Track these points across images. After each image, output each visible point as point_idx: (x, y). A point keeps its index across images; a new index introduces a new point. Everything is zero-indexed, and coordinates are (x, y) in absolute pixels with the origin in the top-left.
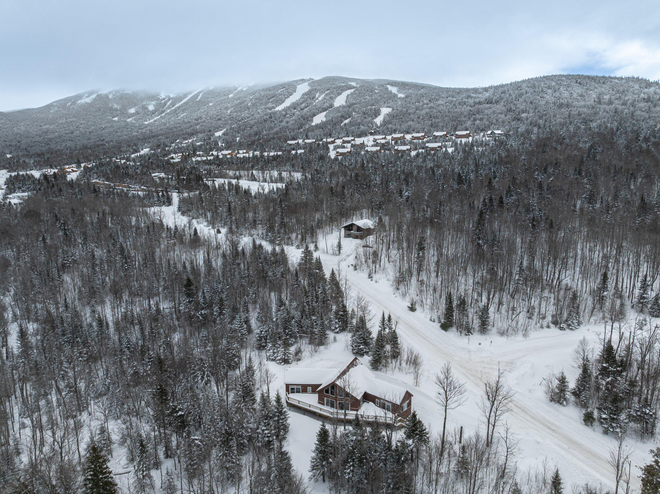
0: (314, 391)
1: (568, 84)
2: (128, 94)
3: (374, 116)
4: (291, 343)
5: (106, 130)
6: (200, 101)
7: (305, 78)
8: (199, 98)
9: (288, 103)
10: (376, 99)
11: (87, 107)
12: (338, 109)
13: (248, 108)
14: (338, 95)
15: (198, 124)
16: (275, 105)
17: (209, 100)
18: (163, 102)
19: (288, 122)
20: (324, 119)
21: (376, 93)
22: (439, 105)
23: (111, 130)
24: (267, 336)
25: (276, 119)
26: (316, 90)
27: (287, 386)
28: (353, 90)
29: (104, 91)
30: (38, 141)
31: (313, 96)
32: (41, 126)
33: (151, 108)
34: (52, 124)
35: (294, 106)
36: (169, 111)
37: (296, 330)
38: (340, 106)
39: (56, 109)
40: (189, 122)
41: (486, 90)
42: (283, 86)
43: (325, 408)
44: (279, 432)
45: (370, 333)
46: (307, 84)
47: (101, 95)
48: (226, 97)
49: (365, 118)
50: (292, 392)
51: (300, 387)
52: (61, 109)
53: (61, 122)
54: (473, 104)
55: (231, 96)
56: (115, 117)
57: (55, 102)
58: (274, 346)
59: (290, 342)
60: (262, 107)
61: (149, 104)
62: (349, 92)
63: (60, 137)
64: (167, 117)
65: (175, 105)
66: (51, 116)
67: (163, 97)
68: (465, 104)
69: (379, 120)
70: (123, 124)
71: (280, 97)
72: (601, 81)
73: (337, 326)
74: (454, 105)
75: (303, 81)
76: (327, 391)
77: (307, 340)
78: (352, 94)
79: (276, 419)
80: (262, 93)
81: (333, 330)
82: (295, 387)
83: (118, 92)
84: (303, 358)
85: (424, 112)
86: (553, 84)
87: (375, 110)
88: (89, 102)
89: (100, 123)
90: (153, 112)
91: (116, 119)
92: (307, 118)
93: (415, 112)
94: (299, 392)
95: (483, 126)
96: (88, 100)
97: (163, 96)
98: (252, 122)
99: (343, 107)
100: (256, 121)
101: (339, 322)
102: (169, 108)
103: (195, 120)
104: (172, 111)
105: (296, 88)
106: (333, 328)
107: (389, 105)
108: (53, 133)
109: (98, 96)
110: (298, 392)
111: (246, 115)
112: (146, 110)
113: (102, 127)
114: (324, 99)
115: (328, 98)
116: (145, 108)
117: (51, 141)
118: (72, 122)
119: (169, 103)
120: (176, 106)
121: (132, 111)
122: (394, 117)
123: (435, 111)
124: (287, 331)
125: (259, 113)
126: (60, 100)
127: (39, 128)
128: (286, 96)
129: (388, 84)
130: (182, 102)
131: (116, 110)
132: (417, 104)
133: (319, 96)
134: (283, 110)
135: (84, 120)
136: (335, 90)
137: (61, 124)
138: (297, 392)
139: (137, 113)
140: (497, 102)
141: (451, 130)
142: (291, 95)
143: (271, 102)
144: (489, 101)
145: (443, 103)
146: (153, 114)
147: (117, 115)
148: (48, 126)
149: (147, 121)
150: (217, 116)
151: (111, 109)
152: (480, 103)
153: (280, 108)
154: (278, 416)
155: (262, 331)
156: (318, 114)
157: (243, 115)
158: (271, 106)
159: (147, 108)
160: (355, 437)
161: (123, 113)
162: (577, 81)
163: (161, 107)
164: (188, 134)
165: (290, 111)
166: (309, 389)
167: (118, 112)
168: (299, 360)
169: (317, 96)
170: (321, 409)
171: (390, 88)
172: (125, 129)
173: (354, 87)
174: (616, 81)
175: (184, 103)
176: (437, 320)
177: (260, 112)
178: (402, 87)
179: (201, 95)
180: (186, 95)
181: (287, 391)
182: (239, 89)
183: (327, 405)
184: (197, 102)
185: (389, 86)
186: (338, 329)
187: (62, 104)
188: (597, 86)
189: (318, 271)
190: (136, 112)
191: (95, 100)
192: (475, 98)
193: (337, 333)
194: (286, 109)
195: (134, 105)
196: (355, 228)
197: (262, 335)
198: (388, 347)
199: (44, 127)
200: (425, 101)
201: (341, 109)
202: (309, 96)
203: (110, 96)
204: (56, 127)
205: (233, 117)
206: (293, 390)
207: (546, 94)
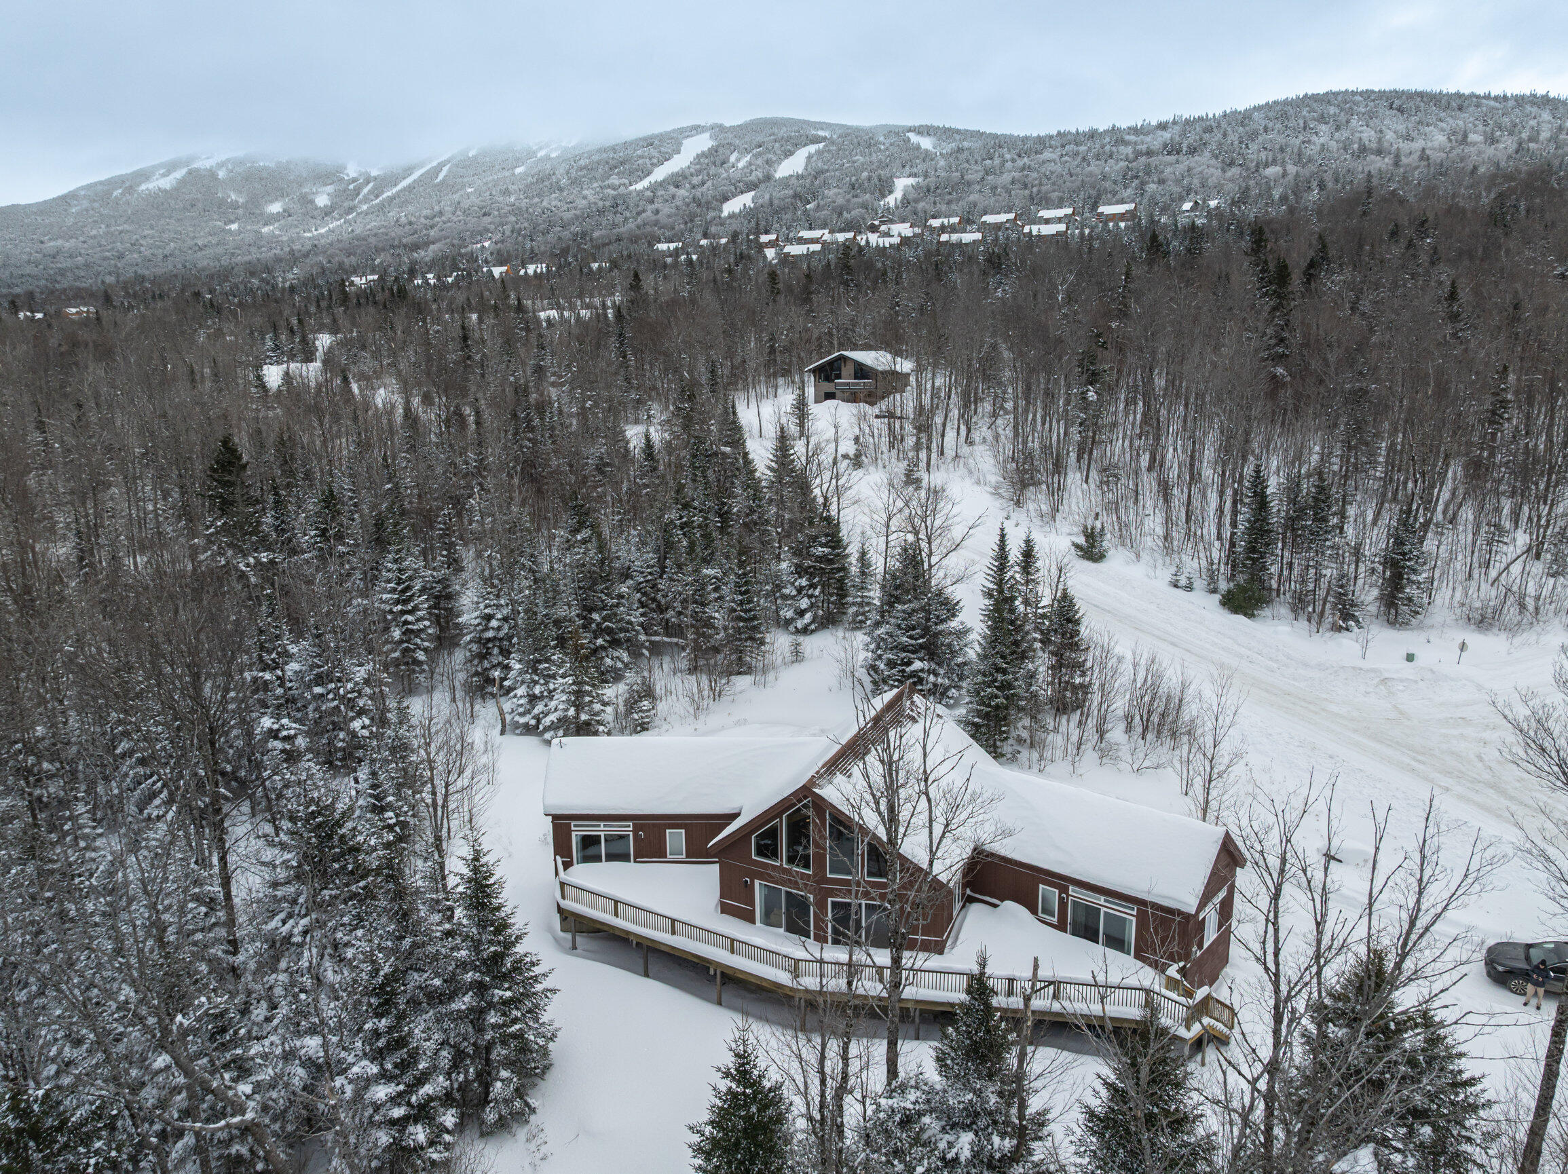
0: (697, 852)
1: (1370, 111)
2: (265, 168)
3: (877, 194)
4: (614, 670)
5: (208, 251)
6: (442, 182)
7: (703, 124)
8: (441, 176)
9: (659, 174)
10: (880, 162)
11: (160, 201)
12: (785, 182)
13: (561, 190)
14: (786, 157)
15: (432, 227)
16: (627, 182)
17: (465, 180)
18: (351, 187)
19: (657, 212)
20: (750, 204)
21: (881, 150)
22: (1044, 162)
23: (220, 250)
24: (510, 638)
25: (627, 208)
26: (732, 148)
27: (561, 824)
28: (821, 145)
29: (204, 164)
30: (29, 275)
31: (722, 157)
32: (42, 242)
33: (322, 201)
34: (72, 237)
35: (676, 180)
36: (365, 207)
37: (636, 617)
38: (791, 176)
39: (85, 204)
40: (410, 223)
41: (1163, 126)
42: (649, 142)
43: (759, 935)
44: (485, 1078)
45: (952, 609)
46: (707, 135)
47: (197, 170)
48: (507, 174)
49: (856, 196)
50: (586, 859)
51: (628, 829)
52: (96, 205)
53: (94, 232)
54: (1131, 156)
55: (518, 171)
56: (233, 222)
57: (82, 188)
58: (535, 671)
59: (608, 661)
60: (595, 185)
61: (317, 193)
62: (812, 148)
63: (87, 265)
64: (359, 220)
65: (382, 192)
66: (70, 221)
67: (353, 175)
68: (1111, 156)
69: (891, 200)
70: (249, 237)
71: (640, 162)
72: (1454, 104)
73: (804, 603)
74: (1084, 159)
75: (696, 129)
76: (768, 848)
77: (683, 661)
78: (819, 153)
79: (464, 1002)
80: (596, 158)
81: (788, 622)
82: (601, 830)
83: (239, 162)
84: (657, 722)
85: (1006, 178)
86: (1332, 110)
87: (880, 180)
88: (168, 187)
89: (192, 235)
90: (327, 212)
91: (234, 227)
92: (708, 203)
93: (983, 179)
94: (624, 857)
95: (1167, 197)
96: (166, 183)
97: (352, 172)
98: (567, 216)
99: (798, 177)
100: (578, 212)
101: (812, 586)
102: (366, 200)
103: (426, 218)
104: (373, 206)
105: (680, 144)
106: (789, 614)
107: (915, 170)
108: (71, 257)
109: (190, 173)
110: (618, 856)
111: (554, 203)
112: (309, 206)
113: (196, 244)
114: (750, 164)
115: (759, 162)
116: (307, 201)
117: (63, 275)
118: (121, 232)
119: (365, 190)
120: (384, 196)
121: (275, 208)
122: (928, 190)
123: (1035, 175)
124: (596, 616)
125: (585, 198)
126: (96, 184)
127: (37, 246)
128: (655, 161)
129: (910, 130)
130: (399, 187)
131: (235, 206)
132: (988, 162)
133: (738, 160)
134: (648, 189)
135: (152, 227)
136: (777, 145)
137: (94, 237)
138: (611, 857)
139: (287, 213)
140: (1193, 151)
141: (1083, 207)
142: (667, 160)
143: (618, 174)
144: (1173, 149)
145: (1055, 156)
146: (326, 214)
147: (237, 219)
148: (60, 242)
149: (310, 231)
150: (481, 208)
151: (222, 203)
152: (1149, 153)
153: (639, 186)
154: (480, 988)
155: (489, 618)
156: (734, 196)
157: (545, 204)
158: (617, 182)
159: (312, 202)
160: (966, 1138)
161: (252, 211)
162: (1392, 104)
163: (347, 196)
164: (405, 246)
165: (666, 190)
166: (675, 839)
167: (240, 212)
168: (642, 727)
169: (733, 159)
170: (733, 945)
171: (914, 138)
172: (253, 250)
173: (824, 139)
174: (1492, 103)
175: (404, 189)
176: (1199, 584)
177: (590, 194)
178: (944, 137)
179: (445, 169)
180: (408, 171)
181: (557, 851)
182: (541, 154)
183: (769, 920)
184: (436, 185)
185: (912, 136)
186: (808, 617)
187: (101, 194)
188: (1442, 115)
189: (728, 449)
190: (285, 211)
191: (182, 182)
192: (1136, 143)
193: (805, 631)
194: (653, 188)
195: (280, 194)
196: (847, 370)
197: (490, 634)
198: (1041, 663)
199: (52, 244)
200: (1008, 156)
201: (794, 181)
202: (714, 158)
203: (221, 174)
204: (80, 245)
205: (520, 209)
206: (591, 851)
207: (1316, 133)
